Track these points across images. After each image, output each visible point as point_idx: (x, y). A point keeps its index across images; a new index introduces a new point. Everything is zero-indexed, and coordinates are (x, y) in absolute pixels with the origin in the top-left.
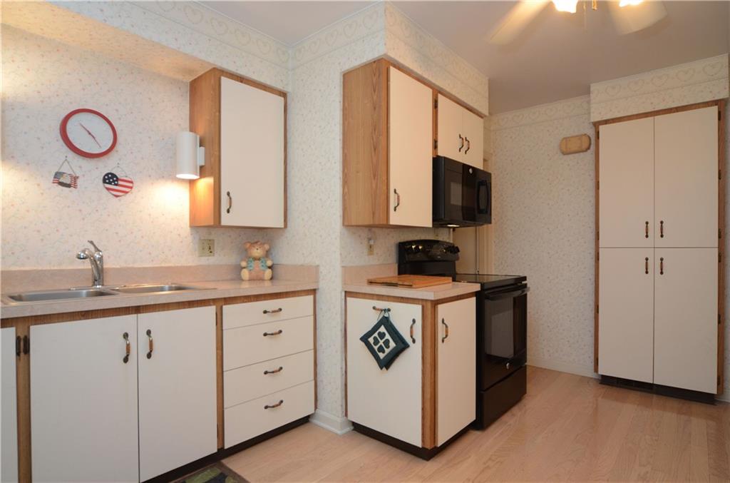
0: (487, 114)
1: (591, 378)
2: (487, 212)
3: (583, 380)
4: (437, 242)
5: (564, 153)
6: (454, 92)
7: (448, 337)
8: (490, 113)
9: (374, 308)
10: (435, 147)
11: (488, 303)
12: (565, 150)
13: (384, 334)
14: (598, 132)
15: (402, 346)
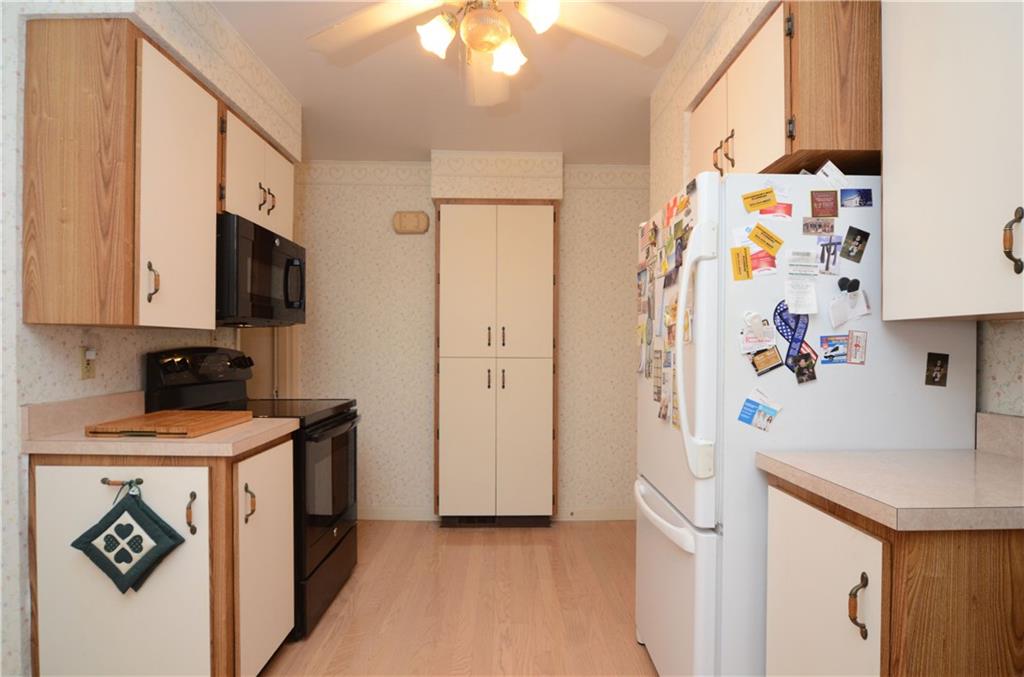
0: (300, 160)
1: (429, 522)
2: (300, 306)
3: (421, 526)
4: (213, 350)
5: (398, 232)
6: (253, 114)
7: (255, 513)
8: (302, 159)
9: (105, 481)
10: (221, 197)
11: (311, 446)
12: (398, 227)
13: (130, 528)
14: (439, 212)
15: (169, 541)
